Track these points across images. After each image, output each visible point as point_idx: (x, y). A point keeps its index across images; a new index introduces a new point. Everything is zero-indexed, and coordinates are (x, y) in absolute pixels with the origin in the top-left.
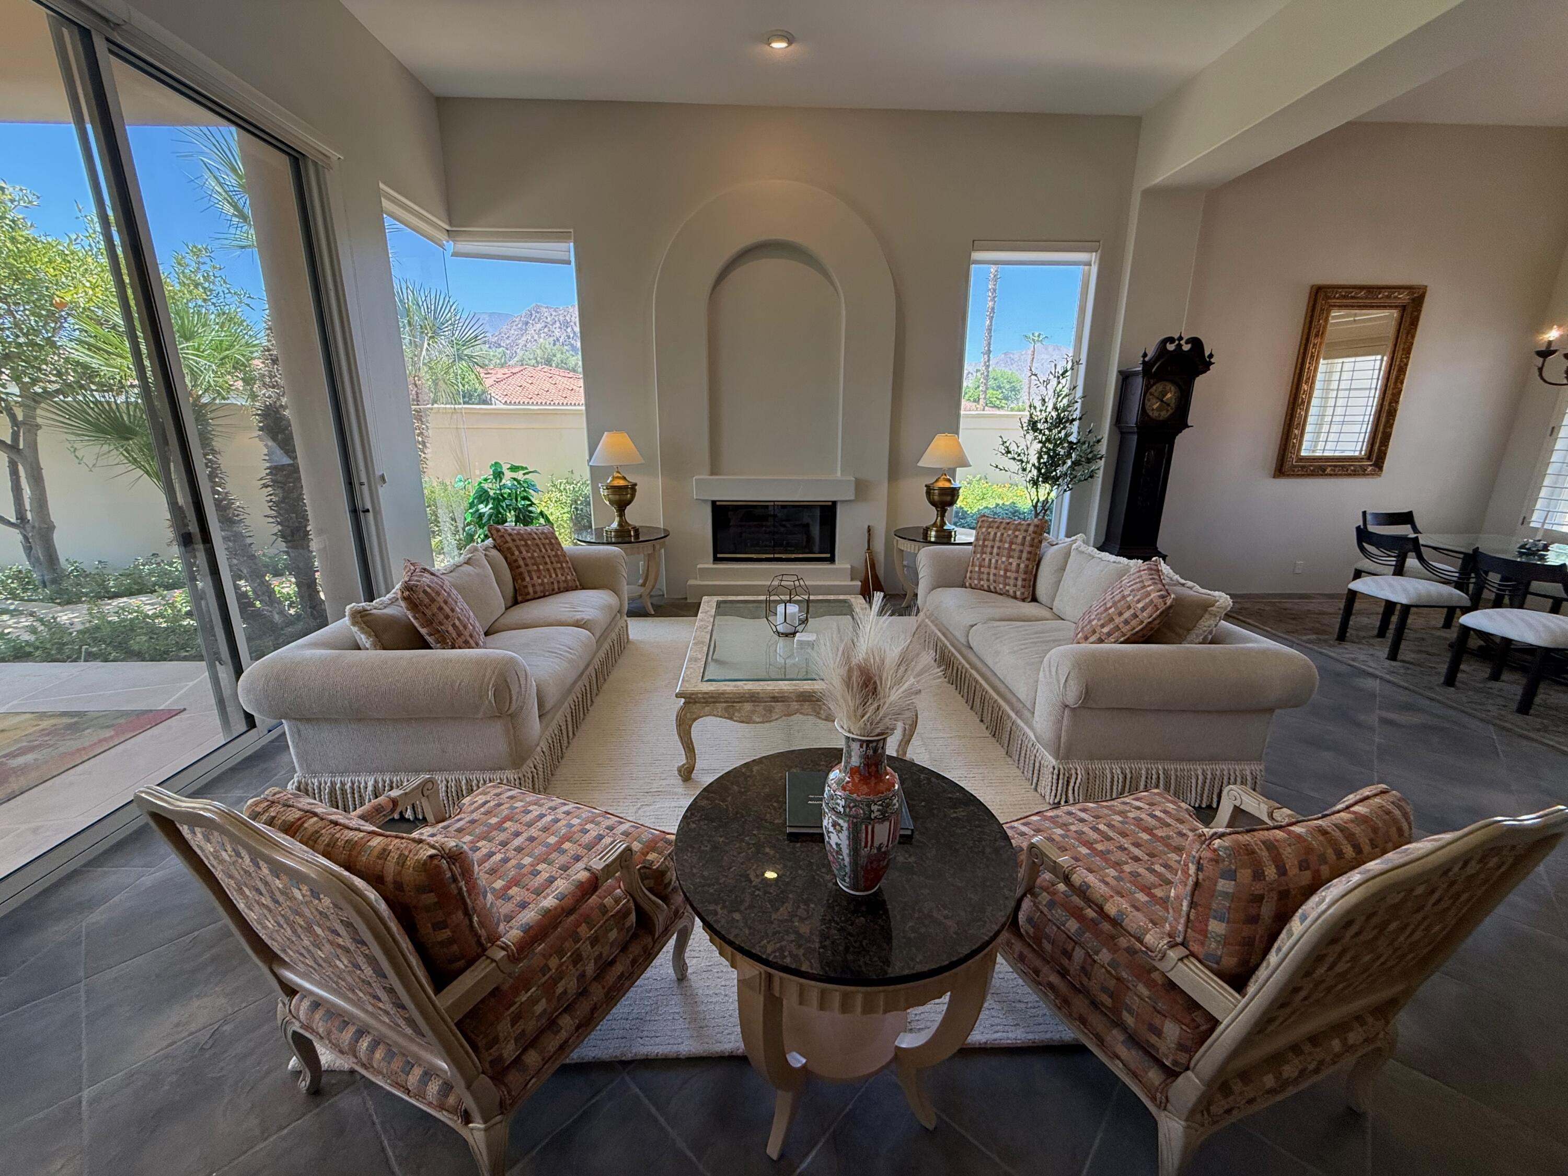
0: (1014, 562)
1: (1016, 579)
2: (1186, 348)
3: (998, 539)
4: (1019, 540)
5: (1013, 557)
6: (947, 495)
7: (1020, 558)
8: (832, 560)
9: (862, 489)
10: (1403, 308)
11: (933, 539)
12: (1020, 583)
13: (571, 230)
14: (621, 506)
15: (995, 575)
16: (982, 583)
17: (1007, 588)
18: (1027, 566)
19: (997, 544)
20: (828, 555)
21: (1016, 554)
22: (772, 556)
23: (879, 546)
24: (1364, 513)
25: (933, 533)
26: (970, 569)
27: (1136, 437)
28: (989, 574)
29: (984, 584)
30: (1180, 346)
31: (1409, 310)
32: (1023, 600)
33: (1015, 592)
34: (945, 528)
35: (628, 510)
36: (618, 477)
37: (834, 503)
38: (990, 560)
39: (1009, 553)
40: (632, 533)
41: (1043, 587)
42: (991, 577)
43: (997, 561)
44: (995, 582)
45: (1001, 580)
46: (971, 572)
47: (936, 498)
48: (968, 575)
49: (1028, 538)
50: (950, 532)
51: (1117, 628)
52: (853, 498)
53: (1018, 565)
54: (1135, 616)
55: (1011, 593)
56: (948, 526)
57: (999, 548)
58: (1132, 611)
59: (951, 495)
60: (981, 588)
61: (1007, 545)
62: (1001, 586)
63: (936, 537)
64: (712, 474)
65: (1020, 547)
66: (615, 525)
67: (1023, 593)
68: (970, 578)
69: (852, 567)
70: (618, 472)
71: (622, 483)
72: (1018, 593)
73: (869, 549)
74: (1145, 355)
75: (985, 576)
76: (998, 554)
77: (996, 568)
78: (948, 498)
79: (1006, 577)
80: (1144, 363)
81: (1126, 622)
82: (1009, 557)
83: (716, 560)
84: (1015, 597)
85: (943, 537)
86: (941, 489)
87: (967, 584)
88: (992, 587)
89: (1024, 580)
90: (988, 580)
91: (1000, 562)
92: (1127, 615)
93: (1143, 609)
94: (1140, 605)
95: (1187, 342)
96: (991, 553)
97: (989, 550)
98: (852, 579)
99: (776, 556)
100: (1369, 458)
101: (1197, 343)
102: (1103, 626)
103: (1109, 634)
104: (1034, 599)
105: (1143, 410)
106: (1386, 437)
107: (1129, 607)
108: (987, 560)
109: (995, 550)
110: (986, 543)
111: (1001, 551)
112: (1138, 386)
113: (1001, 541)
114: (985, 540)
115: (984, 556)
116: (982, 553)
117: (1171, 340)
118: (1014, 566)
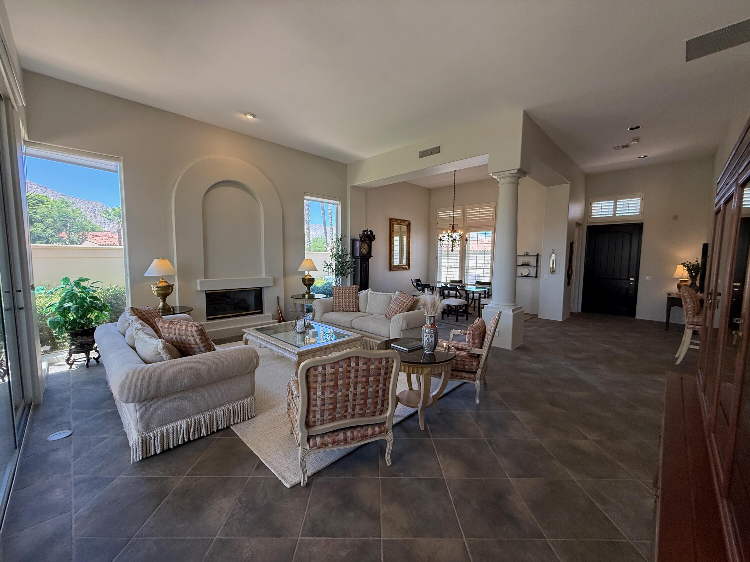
1: (353, 305)
2: (369, 233)
3: (343, 293)
4: (351, 292)
6: (311, 281)
7: (353, 298)
8: (261, 313)
9: (275, 281)
10: (407, 226)
11: (307, 298)
12: (354, 306)
13: (122, 158)
14: (164, 297)
15: (345, 305)
16: (340, 309)
17: (350, 309)
18: (355, 301)
19: (344, 295)
20: (260, 311)
21: (351, 297)
22: (234, 314)
23: (282, 304)
24: (412, 280)
25: (307, 296)
26: (334, 305)
27: (359, 260)
28: (343, 305)
29: (341, 309)
30: (367, 233)
31: (408, 226)
32: (356, 312)
33: (353, 310)
34: (310, 293)
35: (168, 298)
36: (162, 282)
37: (261, 288)
38: (342, 301)
40: (172, 310)
41: (361, 307)
42: (344, 306)
43: (345, 300)
44: (345, 307)
45: (348, 306)
46: (335, 306)
47: (307, 282)
48: (334, 307)
49: (354, 292)
50: (313, 295)
51: (404, 309)
52: (272, 285)
53: (353, 301)
54: (407, 304)
55: (352, 310)
56: (311, 293)
57: (345, 296)
58: (406, 304)
59: (312, 281)
60: (340, 311)
61: (347, 295)
62: (348, 309)
63: (308, 297)
64: (205, 278)
65: (352, 295)
66: (161, 305)
67: (356, 310)
68: (335, 308)
69: (273, 315)
70: (163, 279)
71: (165, 284)
72: (354, 310)
73: (278, 306)
74: (360, 235)
75: (341, 306)
76: (345, 298)
77: (345, 303)
78: (311, 282)
79: (349, 305)
80: (360, 237)
81: (405, 307)
82: (349, 298)
83: (208, 320)
84: (353, 311)
85: (311, 297)
86: (308, 279)
87: (334, 310)
88: (344, 310)
89: (355, 305)
90: (343, 307)
91: (346, 301)
92: (405, 305)
93: (409, 302)
94: (408, 302)
95: (369, 232)
96: (342, 298)
97: (341, 297)
98: (273, 319)
99: (237, 314)
100: (407, 265)
101: (371, 232)
102: (399, 309)
103: (402, 311)
104: (359, 311)
105: (361, 252)
106: (409, 259)
107: (405, 303)
108: (341, 301)
109: (344, 297)
110: (340, 295)
111: (346, 297)
112: (358, 244)
113: (345, 294)
114: (339, 294)
115: (340, 299)
116: (339, 298)
117: (365, 231)
118: (351, 301)
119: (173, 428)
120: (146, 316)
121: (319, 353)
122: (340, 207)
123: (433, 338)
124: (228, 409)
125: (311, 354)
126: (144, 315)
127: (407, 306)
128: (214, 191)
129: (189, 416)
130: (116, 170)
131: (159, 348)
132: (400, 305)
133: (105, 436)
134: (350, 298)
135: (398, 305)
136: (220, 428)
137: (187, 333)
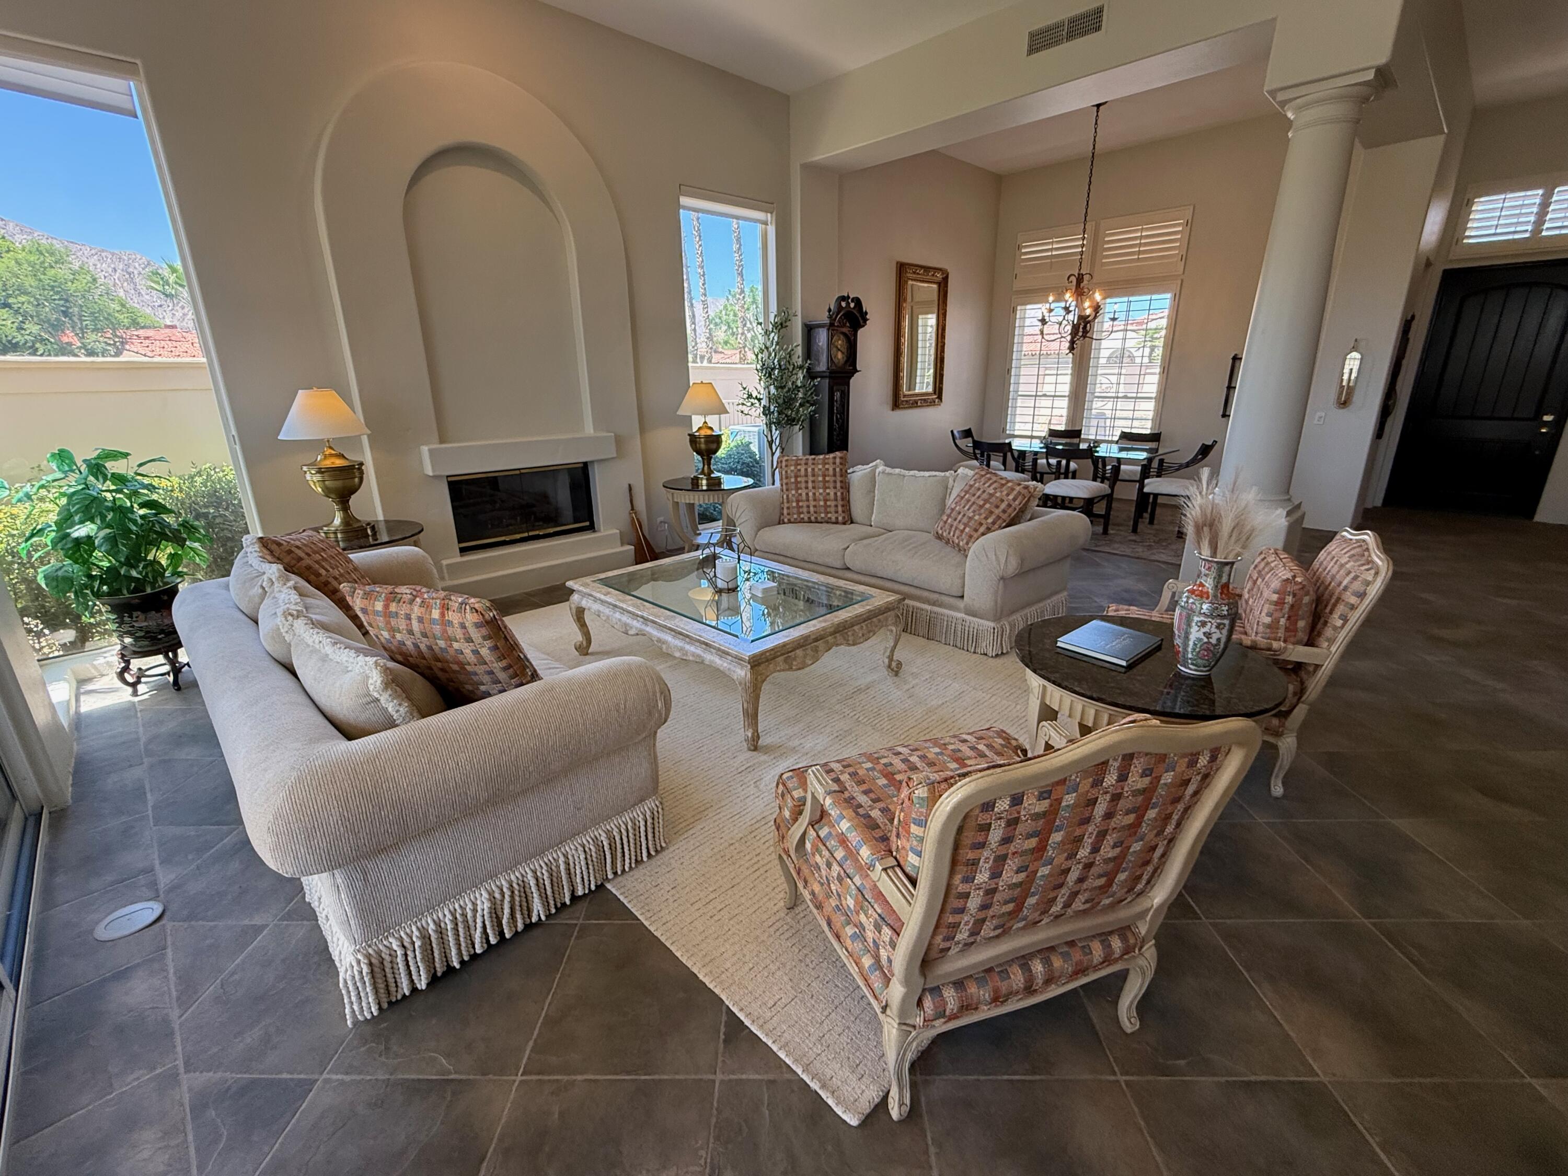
0: (831, 492)
1: (836, 506)
2: (852, 305)
4: (831, 472)
5: (829, 488)
6: (713, 442)
7: (835, 488)
8: (592, 528)
9: (619, 442)
10: (939, 284)
11: (705, 488)
12: (840, 509)
13: (139, 62)
14: (343, 496)
15: (815, 506)
16: (802, 516)
17: (829, 515)
18: (842, 494)
19: (811, 478)
20: (587, 524)
21: (831, 485)
22: (526, 535)
23: (641, 504)
24: (952, 432)
25: (704, 482)
26: (786, 505)
27: (827, 381)
28: (808, 507)
29: (805, 517)
30: (848, 304)
31: (942, 285)
32: (844, 523)
33: (837, 518)
34: (712, 475)
35: (354, 500)
36: (331, 455)
37: (586, 464)
38: (807, 494)
39: (796, 486)
40: (369, 532)
41: (858, 508)
42: (812, 509)
43: (814, 494)
44: (815, 512)
45: (822, 510)
46: (788, 508)
47: (703, 446)
48: (785, 511)
49: (838, 470)
50: (719, 479)
51: (999, 517)
52: (615, 455)
53: (835, 494)
54: (1009, 505)
55: (833, 519)
56: (716, 474)
57: (813, 482)
58: (1006, 503)
59: (715, 441)
60: (802, 521)
61: (793, 480)
62: (823, 515)
63: (708, 485)
64: (442, 441)
65: (833, 478)
66: (337, 521)
67: (844, 518)
68: (788, 514)
69: (621, 532)
70: (331, 448)
71: (339, 463)
72: (840, 519)
73: (633, 509)
74: (830, 310)
75: (805, 510)
76: (814, 488)
77: (815, 500)
78: (714, 446)
79: (826, 506)
80: (830, 317)
81: (1004, 511)
82: (825, 488)
83: (463, 551)
84: (837, 523)
85: (714, 485)
86: (707, 437)
87: (786, 520)
88: (813, 518)
89: (843, 506)
90: (809, 512)
91: (817, 494)
92: (1003, 506)
93: (1014, 500)
94: (1011, 497)
95: (852, 301)
96: (807, 488)
97: (803, 485)
98: (622, 544)
99: (531, 533)
100: (935, 393)
101: (858, 301)
102: (986, 518)
103: (994, 523)
104: (852, 522)
105: (830, 359)
106: (942, 376)
107: (1002, 501)
108: (804, 494)
109: (810, 485)
110: (799, 479)
111: (817, 484)
112: (822, 337)
113: (813, 475)
114: (796, 477)
115: (800, 491)
116: (797, 489)
117: (843, 298)
118: (832, 496)
119: (453, 914)
120: (307, 561)
121: (799, 652)
122: (771, 230)
123: (1225, 632)
124: (595, 840)
125: (782, 658)
126: (300, 559)
127: (1010, 511)
128: (431, 180)
129: (493, 876)
130: (128, 106)
131: (371, 688)
132: (987, 506)
133: (257, 920)
134: (827, 488)
135: (981, 507)
136: (580, 893)
137: (450, 631)
